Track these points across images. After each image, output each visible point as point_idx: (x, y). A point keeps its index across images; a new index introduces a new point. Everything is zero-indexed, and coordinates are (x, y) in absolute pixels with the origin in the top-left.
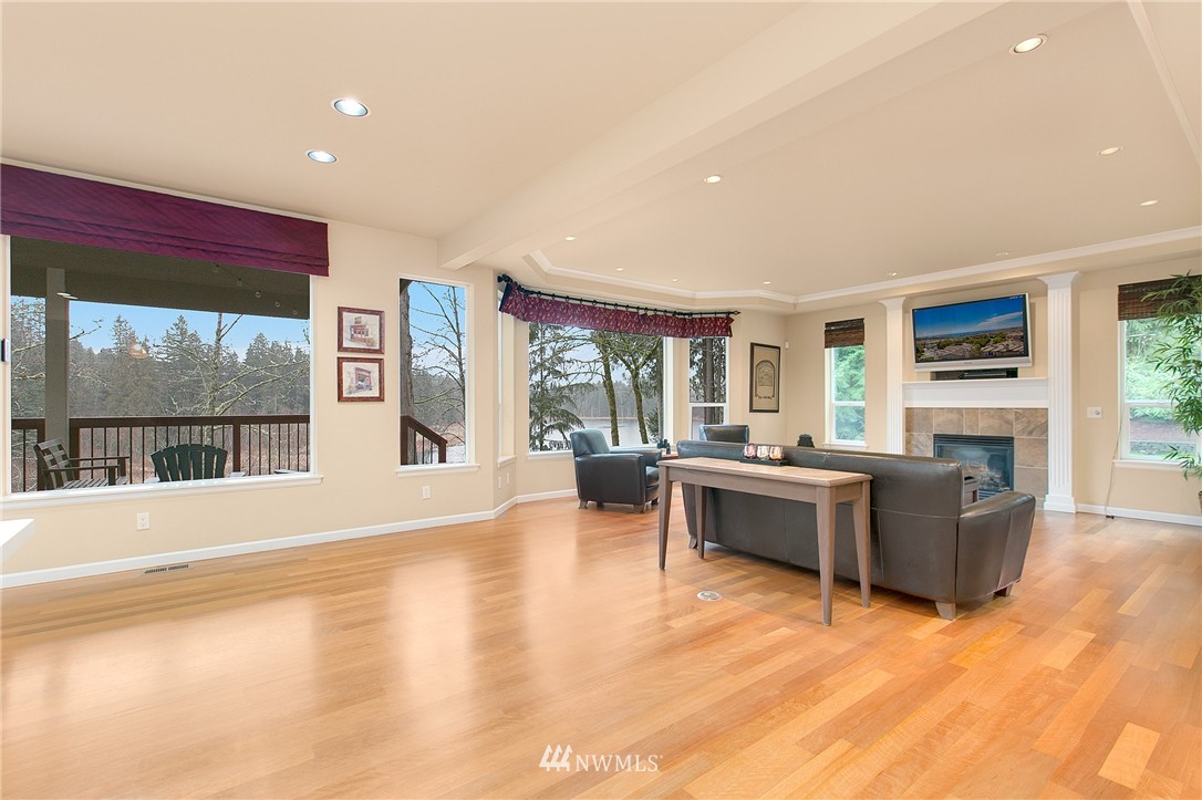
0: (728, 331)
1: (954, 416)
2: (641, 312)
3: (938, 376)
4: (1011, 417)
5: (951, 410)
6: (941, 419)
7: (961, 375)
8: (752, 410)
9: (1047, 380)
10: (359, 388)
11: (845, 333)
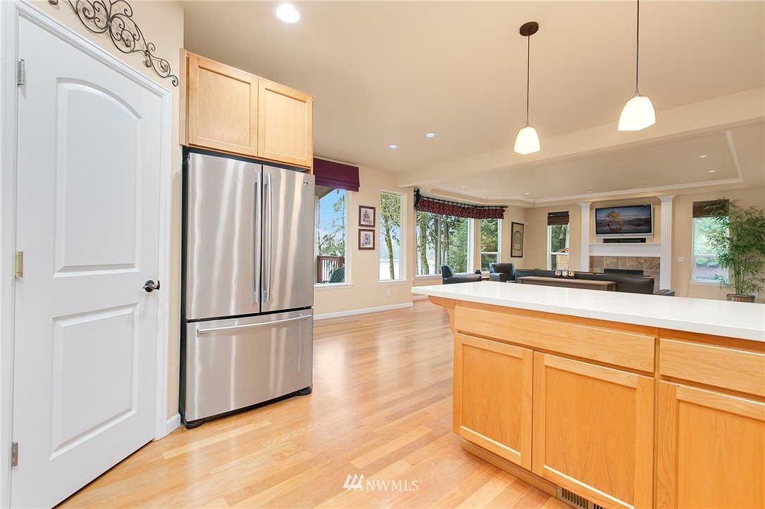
0: (501, 217)
1: (614, 260)
2: (463, 206)
3: (606, 241)
4: (642, 261)
5: (613, 257)
6: (608, 262)
7: (618, 241)
8: (511, 256)
9: (660, 244)
10: (366, 243)
11: (559, 218)
